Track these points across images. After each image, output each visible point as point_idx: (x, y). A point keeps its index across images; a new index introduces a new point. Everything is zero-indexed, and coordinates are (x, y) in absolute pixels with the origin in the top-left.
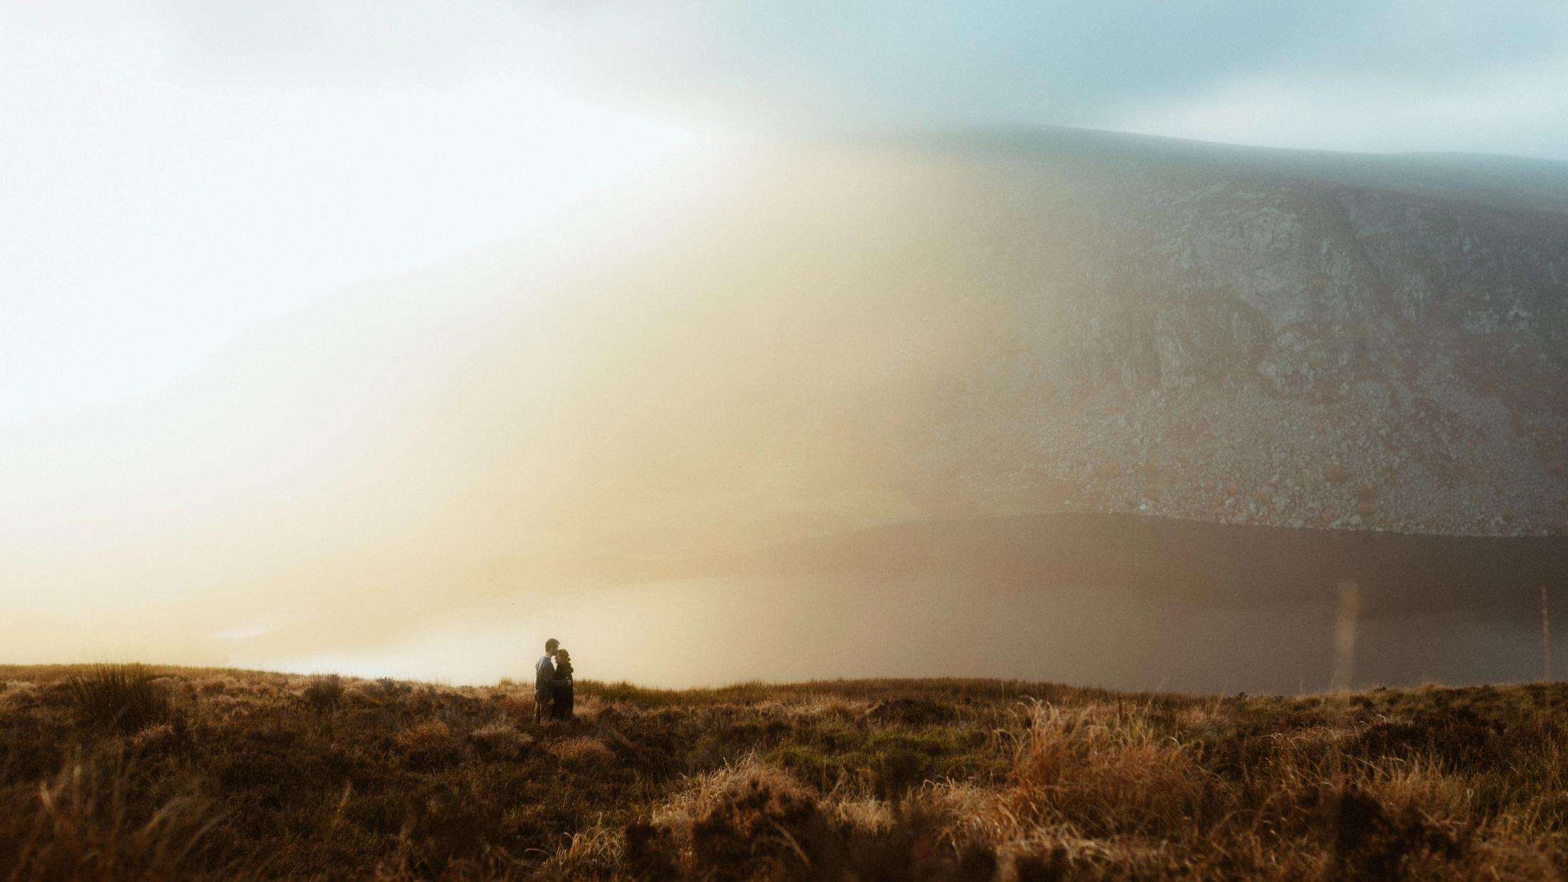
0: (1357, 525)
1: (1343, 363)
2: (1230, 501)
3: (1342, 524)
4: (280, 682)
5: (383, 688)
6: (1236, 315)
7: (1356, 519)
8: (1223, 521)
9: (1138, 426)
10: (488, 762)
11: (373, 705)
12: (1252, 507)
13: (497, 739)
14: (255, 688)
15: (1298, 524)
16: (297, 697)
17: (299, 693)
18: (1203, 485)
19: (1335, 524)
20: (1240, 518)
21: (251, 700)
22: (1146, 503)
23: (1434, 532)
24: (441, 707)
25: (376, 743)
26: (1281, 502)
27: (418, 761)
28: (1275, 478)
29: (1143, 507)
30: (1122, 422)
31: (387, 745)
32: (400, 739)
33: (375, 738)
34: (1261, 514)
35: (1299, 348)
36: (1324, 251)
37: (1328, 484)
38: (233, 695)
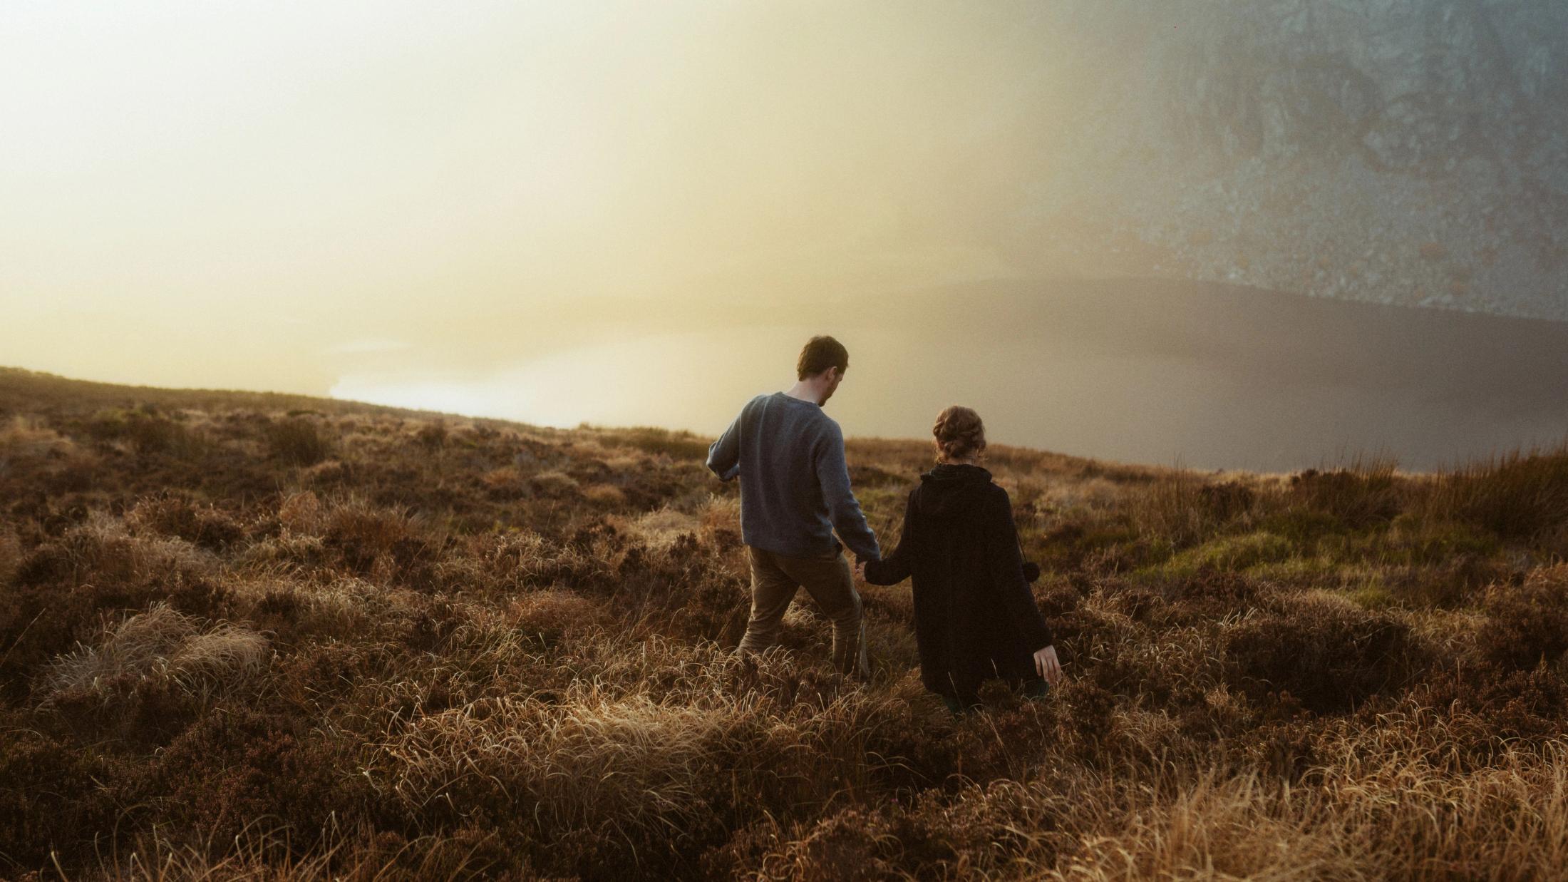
0: (1448, 305)
1: (1453, 137)
2: (1321, 274)
3: (1434, 303)
4: (398, 417)
5: (478, 433)
6: (1347, 82)
7: (1448, 298)
8: (1312, 293)
9: (1235, 193)
10: (539, 498)
11: (471, 447)
12: (1343, 281)
13: (550, 482)
14: (379, 427)
15: (1388, 300)
16: (412, 437)
17: (413, 433)
18: (1295, 256)
19: (1426, 303)
20: (1330, 292)
21: (378, 438)
22: (1237, 273)
23: (1525, 315)
24: (520, 451)
25: (470, 481)
26: (1372, 278)
27: (496, 495)
28: (1370, 253)
29: (1232, 276)
30: (1219, 189)
31: (476, 483)
32: (486, 480)
33: (469, 477)
34: (1351, 288)
35: (1409, 120)
36: (1446, 18)
37: (1423, 262)
38: (364, 433)
